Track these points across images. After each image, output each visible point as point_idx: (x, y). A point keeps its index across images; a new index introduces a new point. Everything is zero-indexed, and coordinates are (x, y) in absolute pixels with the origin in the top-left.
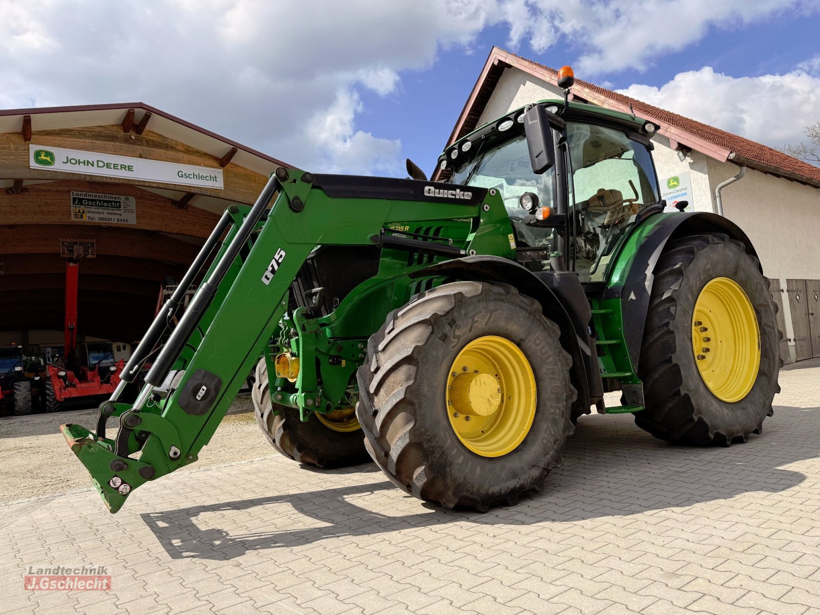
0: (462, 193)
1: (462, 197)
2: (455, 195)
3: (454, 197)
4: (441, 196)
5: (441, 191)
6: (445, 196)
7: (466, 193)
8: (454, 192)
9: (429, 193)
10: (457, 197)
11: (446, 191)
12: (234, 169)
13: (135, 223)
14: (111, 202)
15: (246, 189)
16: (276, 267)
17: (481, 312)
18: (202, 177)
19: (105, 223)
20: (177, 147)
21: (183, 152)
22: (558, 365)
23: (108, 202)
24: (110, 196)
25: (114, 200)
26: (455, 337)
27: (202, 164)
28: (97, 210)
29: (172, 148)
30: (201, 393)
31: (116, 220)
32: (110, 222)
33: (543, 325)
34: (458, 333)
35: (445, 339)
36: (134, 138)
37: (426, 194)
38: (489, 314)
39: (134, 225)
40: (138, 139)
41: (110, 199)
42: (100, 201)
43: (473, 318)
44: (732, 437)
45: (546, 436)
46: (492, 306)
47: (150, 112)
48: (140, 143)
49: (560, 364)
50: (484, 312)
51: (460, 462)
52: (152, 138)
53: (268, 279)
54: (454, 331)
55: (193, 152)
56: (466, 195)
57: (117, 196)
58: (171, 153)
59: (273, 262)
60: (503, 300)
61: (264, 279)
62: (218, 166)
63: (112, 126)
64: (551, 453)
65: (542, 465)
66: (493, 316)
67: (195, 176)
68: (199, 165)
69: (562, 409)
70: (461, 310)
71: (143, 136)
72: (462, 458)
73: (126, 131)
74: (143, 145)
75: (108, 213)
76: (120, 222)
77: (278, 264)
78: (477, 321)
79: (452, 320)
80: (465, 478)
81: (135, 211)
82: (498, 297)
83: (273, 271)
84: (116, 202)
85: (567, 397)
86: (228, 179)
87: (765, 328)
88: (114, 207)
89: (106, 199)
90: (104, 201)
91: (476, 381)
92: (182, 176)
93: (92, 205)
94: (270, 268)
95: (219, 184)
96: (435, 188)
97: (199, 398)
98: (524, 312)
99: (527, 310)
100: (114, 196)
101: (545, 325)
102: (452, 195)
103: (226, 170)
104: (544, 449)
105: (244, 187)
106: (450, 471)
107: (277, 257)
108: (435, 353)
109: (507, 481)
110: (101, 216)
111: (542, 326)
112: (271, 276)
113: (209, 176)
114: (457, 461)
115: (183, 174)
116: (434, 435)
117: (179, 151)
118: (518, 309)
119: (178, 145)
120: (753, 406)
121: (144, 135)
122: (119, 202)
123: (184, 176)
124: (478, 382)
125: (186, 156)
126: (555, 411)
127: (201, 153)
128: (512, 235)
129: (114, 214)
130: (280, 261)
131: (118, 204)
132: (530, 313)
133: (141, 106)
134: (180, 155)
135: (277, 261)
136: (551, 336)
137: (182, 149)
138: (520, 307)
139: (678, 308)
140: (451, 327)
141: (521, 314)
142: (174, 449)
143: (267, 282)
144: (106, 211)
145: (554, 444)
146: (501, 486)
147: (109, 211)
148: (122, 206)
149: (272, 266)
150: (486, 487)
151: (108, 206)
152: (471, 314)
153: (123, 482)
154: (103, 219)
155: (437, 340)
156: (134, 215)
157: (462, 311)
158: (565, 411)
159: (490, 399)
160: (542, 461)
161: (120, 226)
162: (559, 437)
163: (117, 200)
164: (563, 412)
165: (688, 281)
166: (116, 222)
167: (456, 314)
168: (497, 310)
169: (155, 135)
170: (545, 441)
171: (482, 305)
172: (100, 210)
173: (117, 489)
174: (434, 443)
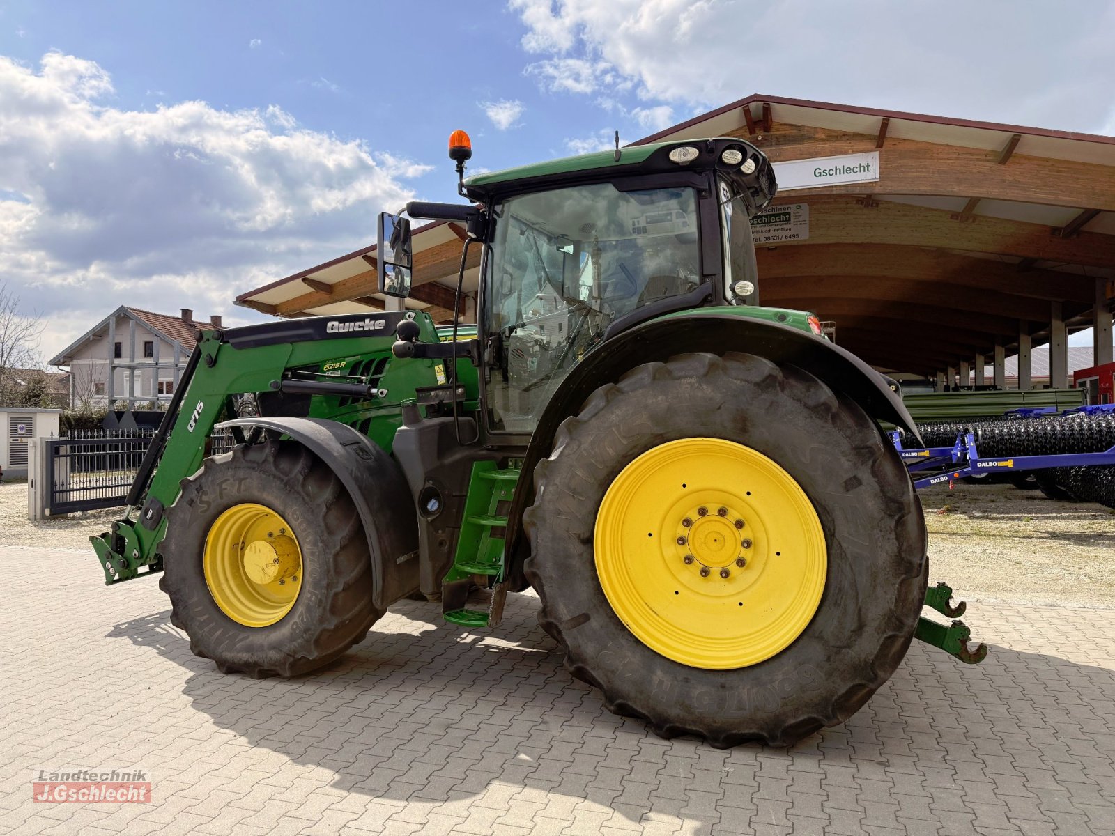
0: (373, 322)
1: (372, 328)
2: (363, 327)
3: (362, 329)
4: (346, 330)
5: (347, 324)
6: (351, 330)
7: (377, 322)
8: (361, 324)
9: (332, 329)
10: (366, 329)
11: (352, 324)
12: (900, 146)
13: (807, 238)
14: (779, 215)
15: (917, 172)
16: (197, 417)
17: (229, 480)
18: (847, 171)
19: (770, 243)
20: (817, 136)
21: (822, 140)
22: (318, 546)
23: (775, 216)
24: (779, 207)
25: (783, 212)
26: (202, 502)
27: (850, 151)
28: (763, 229)
29: (810, 139)
30: (150, 514)
31: (784, 237)
32: (777, 240)
33: (303, 498)
34: (205, 498)
35: (192, 503)
36: (760, 139)
37: (329, 331)
38: (237, 482)
39: (805, 240)
40: (766, 138)
41: (778, 212)
42: (766, 216)
43: (220, 485)
44: (668, 725)
45: (297, 621)
46: (241, 474)
47: (767, 103)
48: (767, 144)
49: (320, 545)
50: (232, 480)
51: (202, 620)
52: (783, 132)
53: (192, 427)
54: (201, 496)
55: (837, 137)
56: (377, 325)
57: (786, 206)
58: (806, 146)
59: (195, 413)
60: (254, 468)
61: (189, 427)
62: (874, 147)
63: (737, 130)
64: (299, 641)
65: (286, 649)
66: (243, 484)
67: (838, 171)
68: (845, 152)
69: (319, 597)
70: (209, 476)
71: (772, 133)
72: (206, 617)
73: (752, 132)
74: (772, 145)
75: (776, 230)
76: (789, 239)
77: (199, 414)
78: (226, 489)
79: (200, 486)
80: (202, 636)
81: (807, 222)
82: (249, 465)
83: (195, 421)
84: (784, 214)
85: (328, 585)
86: (886, 164)
87: (844, 545)
88: (783, 221)
89: (774, 213)
90: (771, 216)
91: (251, 547)
92: (820, 175)
93: (758, 223)
94: (193, 418)
95: (873, 174)
96: (340, 323)
97: (148, 518)
98: (278, 483)
99: (282, 480)
100: (782, 207)
101: (306, 498)
102: (360, 327)
103: (886, 151)
104: (292, 634)
105: (913, 170)
106: (191, 625)
107: (198, 408)
108: (182, 516)
109: (239, 652)
110: (767, 235)
111: (301, 499)
112: (193, 424)
113: (858, 166)
114: (198, 618)
115: (821, 171)
116: (178, 589)
117: (818, 140)
118: (271, 478)
119: (817, 133)
120: (754, 690)
121: (774, 132)
122: (789, 214)
123: (822, 174)
124: (253, 549)
125: (827, 145)
126: (311, 597)
127: (848, 135)
128: (441, 366)
129: (782, 229)
130: (200, 412)
131: (787, 216)
132: (286, 484)
133: (756, 98)
134: (820, 145)
135: (198, 412)
136: (312, 512)
137: (823, 136)
138: (275, 476)
139: (551, 489)
140: (198, 493)
141: (274, 484)
142: (135, 552)
143: (191, 430)
144: (772, 228)
145: (305, 632)
146: (232, 655)
147: (776, 227)
148: (792, 218)
149: (195, 416)
150: (220, 651)
151: (776, 222)
152: (218, 482)
153: (112, 567)
154: (770, 238)
155: (185, 504)
156: (807, 226)
157: (210, 478)
158: (324, 599)
159: (265, 568)
160: (286, 646)
161: (789, 244)
162: (313, 627)
163: (787, 211)
164: (320, 601)
165: (579, 446)
166: (784, 239)
167: (203, 480)
168: (247, 478)
169: (788, 127)
170: (295, 626)
171: (230, 473)
172: (767, 228)
173: (109, 570)
174: (178, 596)
